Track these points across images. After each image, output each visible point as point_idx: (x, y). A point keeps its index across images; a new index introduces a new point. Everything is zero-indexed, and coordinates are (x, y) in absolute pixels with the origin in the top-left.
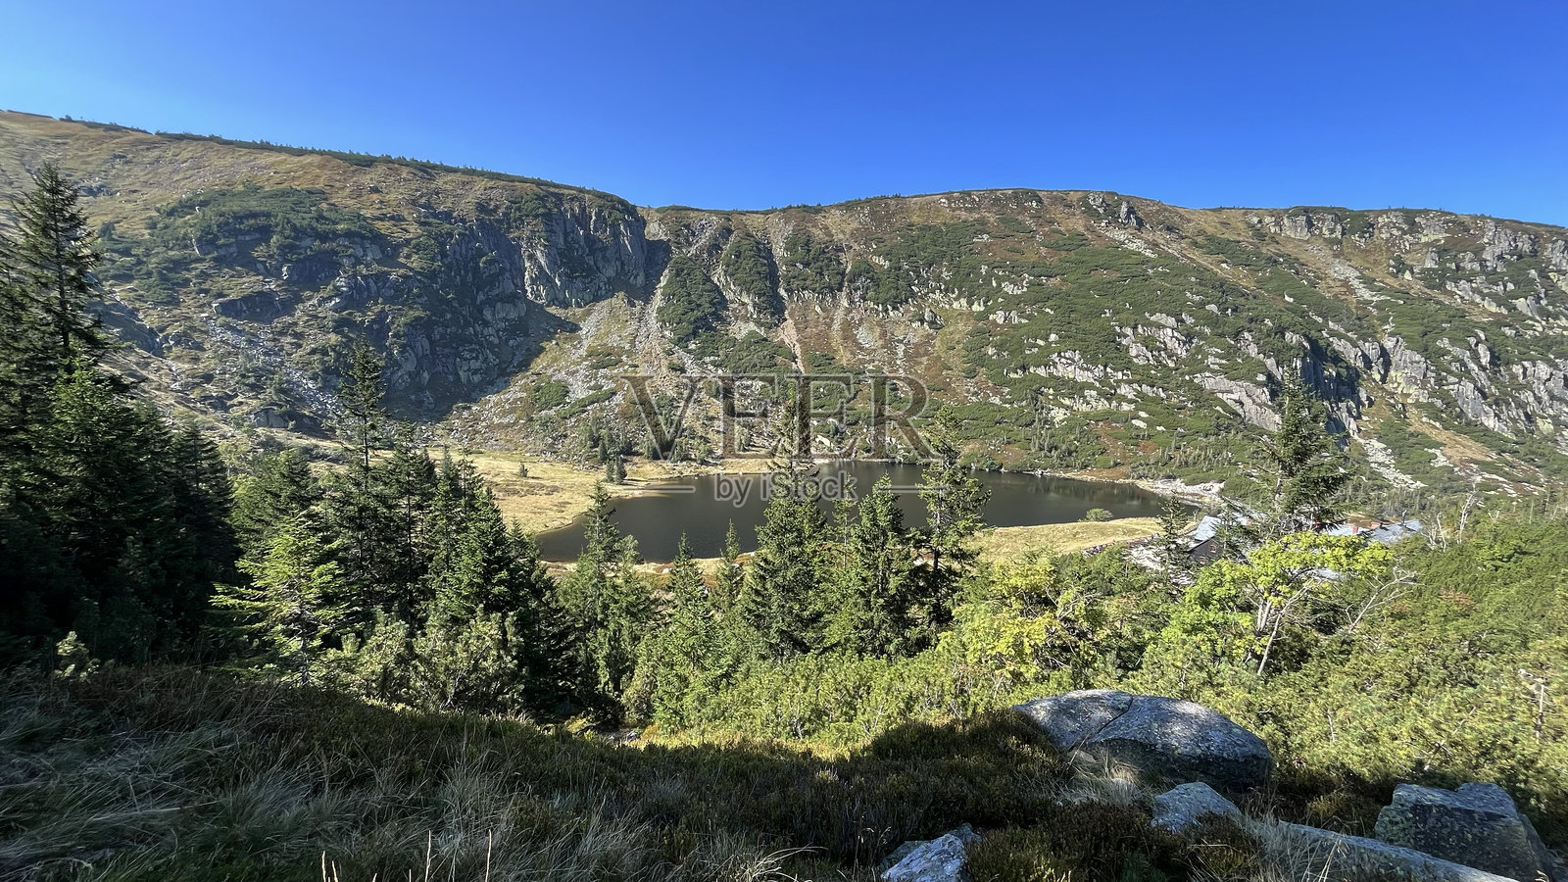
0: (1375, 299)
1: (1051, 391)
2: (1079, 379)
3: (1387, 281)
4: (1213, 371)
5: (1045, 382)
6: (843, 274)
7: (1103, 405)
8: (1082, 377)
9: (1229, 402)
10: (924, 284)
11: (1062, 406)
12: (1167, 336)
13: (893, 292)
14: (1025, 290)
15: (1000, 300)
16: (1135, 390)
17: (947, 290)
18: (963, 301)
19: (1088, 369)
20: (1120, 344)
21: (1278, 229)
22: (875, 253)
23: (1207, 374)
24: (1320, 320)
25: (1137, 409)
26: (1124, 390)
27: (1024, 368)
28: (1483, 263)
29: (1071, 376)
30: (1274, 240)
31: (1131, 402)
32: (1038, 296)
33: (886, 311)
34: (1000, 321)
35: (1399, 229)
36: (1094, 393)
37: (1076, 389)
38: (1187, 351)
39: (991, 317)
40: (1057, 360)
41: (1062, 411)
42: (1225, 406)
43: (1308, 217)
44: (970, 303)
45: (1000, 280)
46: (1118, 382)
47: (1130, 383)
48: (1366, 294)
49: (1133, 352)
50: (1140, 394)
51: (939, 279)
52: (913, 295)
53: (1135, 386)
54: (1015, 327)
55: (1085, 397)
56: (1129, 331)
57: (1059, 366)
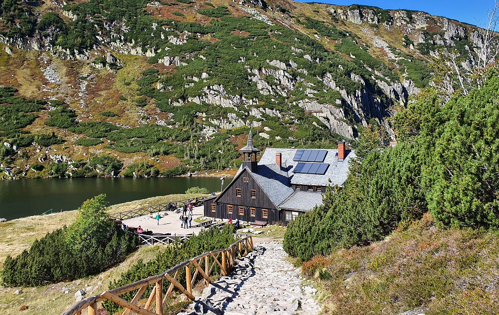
0: (397, 59)
1: (204, 115)
2: (224, 105)
3: (402, 49)
4: (309, 98)
5: (199, 108)
6: (34, 23)
7: (239, 124)
8: (226, 104)
9: (321, 119)
10: (107, 34)
11: (210, 125)
12: (281, 75)
13: (79, 39)
14: (185, 42)
15: (167, 49)
16: (261, 112)
17: (126, 40)
18: (139, 49)
19: (229, 98)
20: (251, 80)
21: (345, 17)
22: (65, 8)
23: (307, 100)
24: (370, 70)
25: (263, 126)
26: (254, 112)
27: (184, 98)
28: (445, 40)
29: (218, 103)
30: (343, 22)
31: (259, 120)
32: (195, 47)
33: (73, 54)
34: (167, 64)
35: (405, 21)
36: (234, 115)
37: (222, 113)
38: (294, 85)
39: (160, 61)
40: (207, 92)
41: (212, 129)
42: (318, 122)
43: (360, 11)
44: (144, 51)
45: (167, 34)
46: (250, 106)
47: (257, 107)
48: (393, 56)
49: (260, 86)
50: (264, 115)
51: (119, 31)
52: (97, 42)
53: (261, 109)
54: (177, 68)
55: (228, 118)
56: (256, 71)
57: (209, 96)
